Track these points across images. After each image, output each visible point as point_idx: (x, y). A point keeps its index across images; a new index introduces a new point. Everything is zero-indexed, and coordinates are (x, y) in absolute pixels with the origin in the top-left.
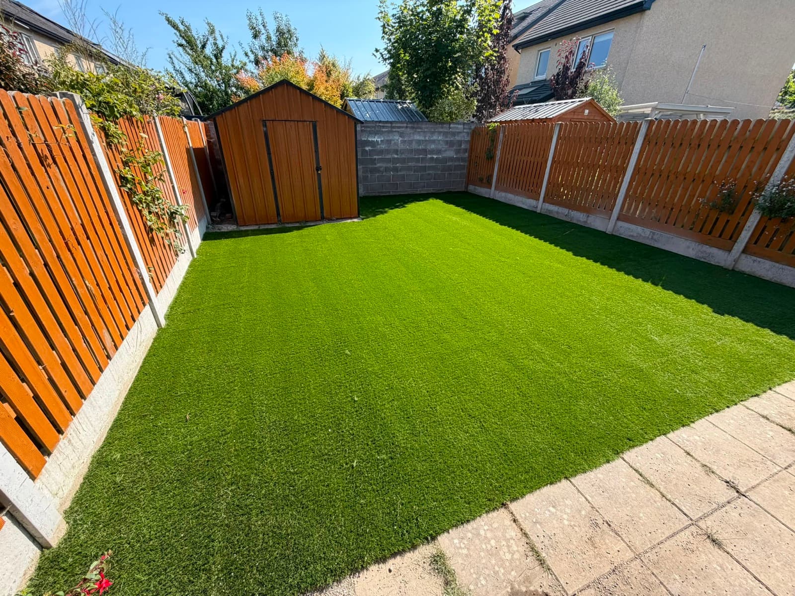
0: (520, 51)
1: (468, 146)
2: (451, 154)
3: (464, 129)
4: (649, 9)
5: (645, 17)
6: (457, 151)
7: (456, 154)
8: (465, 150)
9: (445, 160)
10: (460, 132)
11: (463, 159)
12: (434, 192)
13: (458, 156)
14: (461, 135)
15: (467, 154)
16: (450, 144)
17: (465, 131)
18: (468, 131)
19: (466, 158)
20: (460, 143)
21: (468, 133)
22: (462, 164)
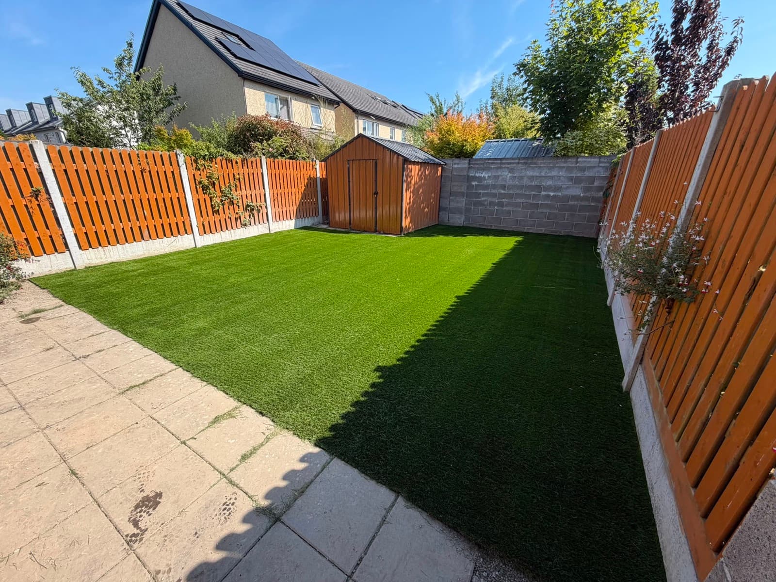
1: (604, 184)
2: (577, 191)
3: (600, 162)
6: (586, 189)
7: (584, 192)
8: (599, 189)
9: (567, 198)
10: (594, 167)
11: (594, 199)
12: (546, 232)
13: (588, 194)
14: (596, 170)
15: (602, 193)
16: (577, 181)
17: (601, 165)
18: (608, 165)
19: (600, 197)
20: (592, 179)
21: (606, 168)
22: (592, 204)
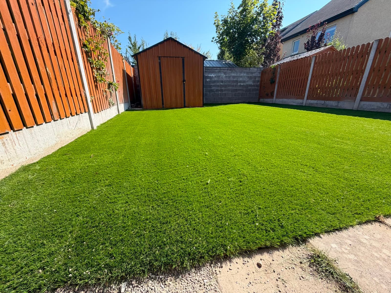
0: (283, 43)
1: (260, 79)
2: (251, 83)
3: (257, 70)
4: (357, 11)
5: (354, 16)
6: (254, 82)
8: (258, 81)
9: (248, 86)
10: (255, 72)
11: (257, 86)
13: (254, 84)
14: (256, 73)
15: (259, 83)
16: (250, 78)
17: (258, 71)
19: (258, 85)
20: (255, 77)
21: (259, 72)
22: (256, 88)
